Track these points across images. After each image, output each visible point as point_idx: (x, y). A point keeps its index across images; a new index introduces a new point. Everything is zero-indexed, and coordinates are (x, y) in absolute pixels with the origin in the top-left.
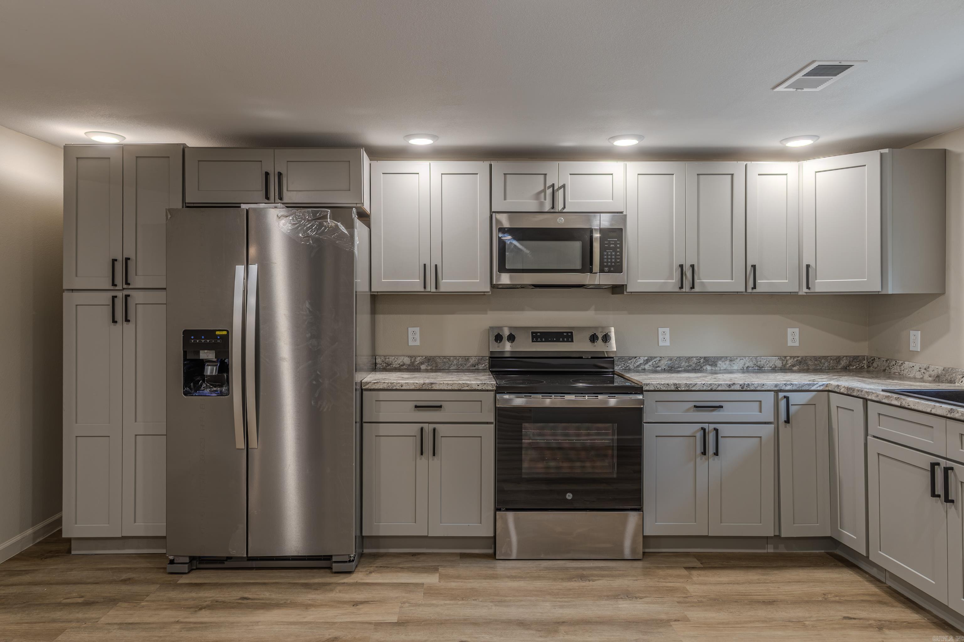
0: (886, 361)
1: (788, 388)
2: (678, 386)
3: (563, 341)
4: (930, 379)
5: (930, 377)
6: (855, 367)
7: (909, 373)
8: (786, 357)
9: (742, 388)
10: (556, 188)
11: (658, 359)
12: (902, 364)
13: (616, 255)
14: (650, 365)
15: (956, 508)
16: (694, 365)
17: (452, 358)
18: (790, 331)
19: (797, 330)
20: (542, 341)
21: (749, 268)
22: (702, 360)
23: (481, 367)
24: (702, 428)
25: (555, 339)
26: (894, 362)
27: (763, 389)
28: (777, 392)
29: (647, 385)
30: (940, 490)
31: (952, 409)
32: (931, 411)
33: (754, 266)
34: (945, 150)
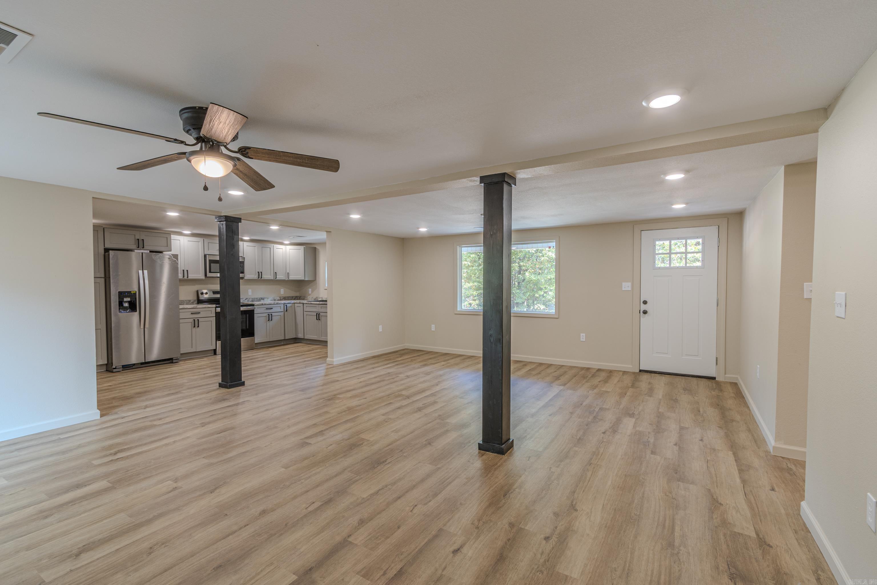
0: (303, 295)
1: (287, 303)
2: (262, 304)
6: (297, 298)
9: (277, 304)
12: (307, 295)
13: (242, 269)
17: (184, 301)
18: (281, 290)
19: (283, 290)
20: (216, 294)
21: (274, 273)
23: (195, 303)
24: (268, 314)
26: (305, 296)
28: (284, 304)
29: (255, 304)
30: (318, 318)
33: (276, 273)
34: (316, 247)
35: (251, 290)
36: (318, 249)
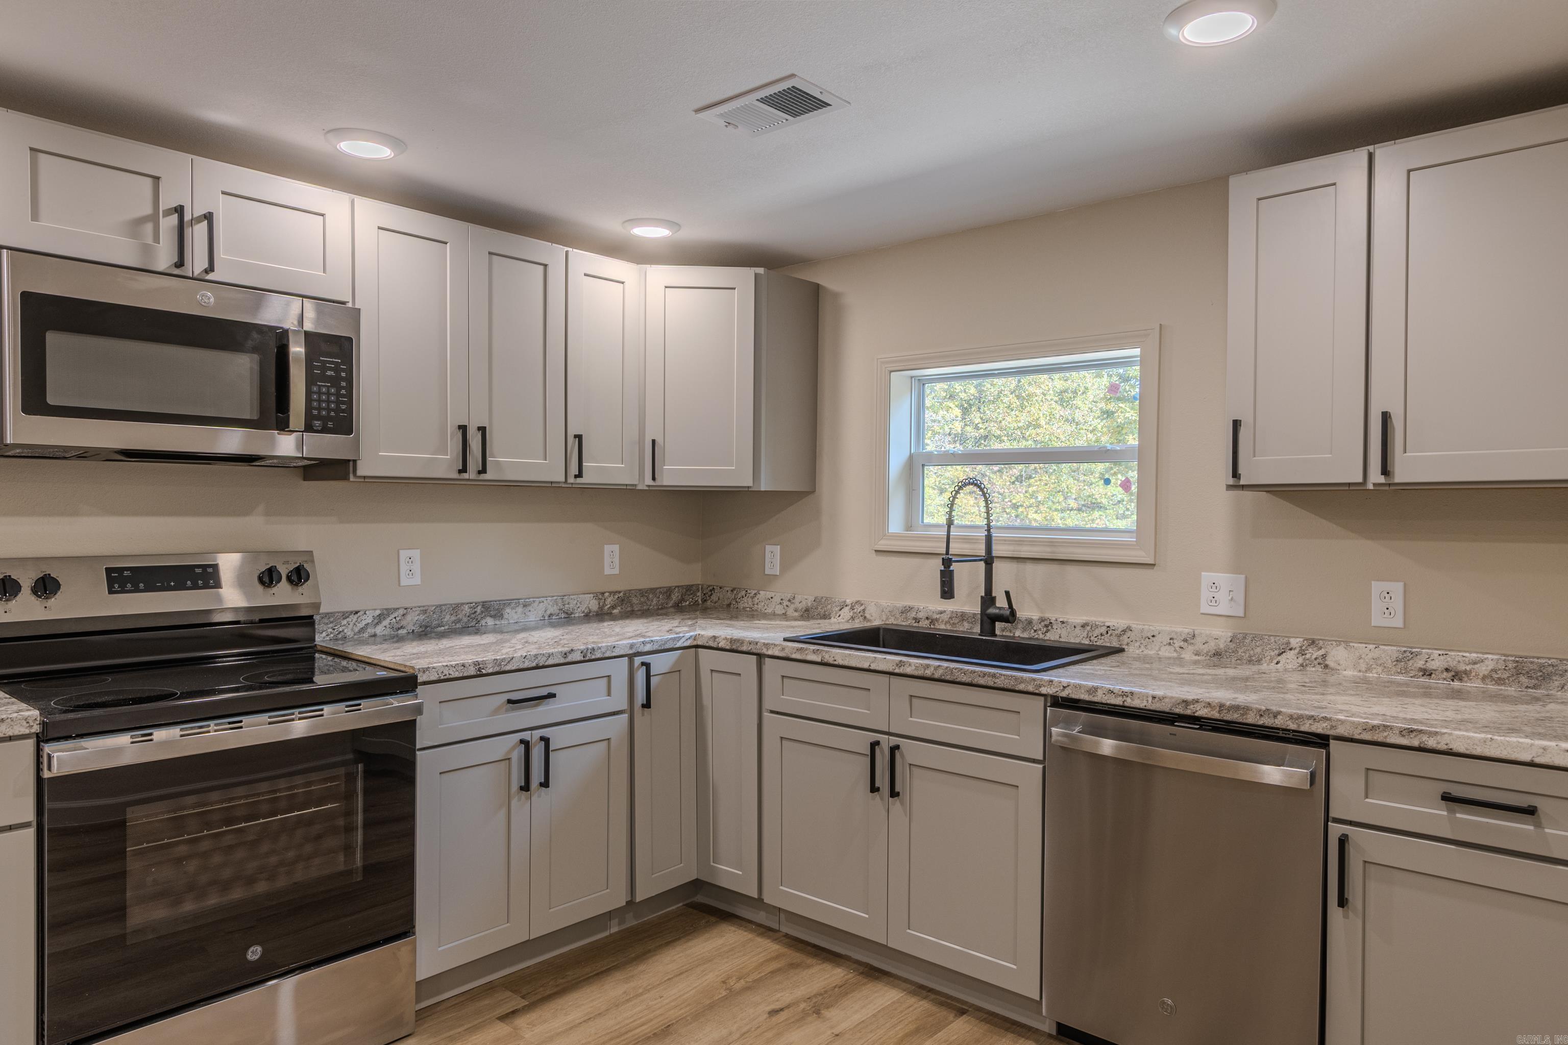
0: (732, 591)
1: (648, 648)
2: (481, 666)
3: (195, 587)
4: (796, 614)
5: (795, 611)
6: (688, 603)
7: (766, 607)
8: (603, 594)
9: (584, 657)
10: (188, 217)
11: (401, 612)
12: (755, 594)
13: (338, 395)
14: (385, 627)
15: (902, 804)
16: (465, 619)
18: (608, 548)
19: (616, 548)
20: (137, 590)
21: (571, 439)
22: (479, 607)
24: (522, 741)
25: (172, 584)
26: (743, 593)
27: (614, 654)
28: (631, 657)
29: (424, 670)
30: (883, 781)
31: (901, 661)
32: (870, 666)
33: (579, 437)
34: (818, 285)
35: (416, 554)
36: (836, 296)
